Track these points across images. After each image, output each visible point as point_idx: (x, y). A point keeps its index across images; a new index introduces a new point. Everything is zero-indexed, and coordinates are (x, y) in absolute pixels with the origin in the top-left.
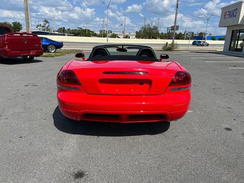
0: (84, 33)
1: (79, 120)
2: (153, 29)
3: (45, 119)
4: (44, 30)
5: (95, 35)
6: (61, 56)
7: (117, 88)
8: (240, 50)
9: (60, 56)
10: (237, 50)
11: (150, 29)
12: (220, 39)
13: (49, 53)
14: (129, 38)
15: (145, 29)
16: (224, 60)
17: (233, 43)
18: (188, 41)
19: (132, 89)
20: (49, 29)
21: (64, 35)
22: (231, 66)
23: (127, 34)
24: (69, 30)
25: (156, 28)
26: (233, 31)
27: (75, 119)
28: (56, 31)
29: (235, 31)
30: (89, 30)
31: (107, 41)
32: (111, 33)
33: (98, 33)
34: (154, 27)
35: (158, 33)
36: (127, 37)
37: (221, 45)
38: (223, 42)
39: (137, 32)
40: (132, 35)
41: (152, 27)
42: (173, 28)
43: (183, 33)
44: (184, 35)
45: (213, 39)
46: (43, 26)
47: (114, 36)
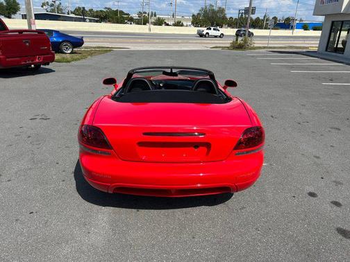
0: (115, 17)
1: (110, 192)
2: (218, 12)
3: (64, 181)
4: (53, 11)
5: (131, 20)
6: (81, 61)
7: (164, 153)
8: (342, 50)
9: (79, 59)
10: (337, 50)
11: (213, 11)
12: (315, 29)
13: (64, 55)
14: (182, 25)
15: (205, 12)
16: (317, 68)
17: (333, 34)
18: (268, 31)
19: (184, 154)
20: (61, 10)
21: (84, 20)
22: (325, 80)
23: (178, 18)
24: (91, 10)
25: (222, 10)
26: (333, 22)
27: (106, 191)
28: (72, 13)
29: (335, 23)
30: (122, 12)
31: (150, 30)
32: (155, 16)
33: (135, 16)
34: (220, 8)
35: (224, 18)
36: (178, 24)
37: (316, 37)
38: (318, 33)
39: (193, 15)
40: (187, 20)
41: (216, 8)
42: (247, 11)
43: (261, 18)
44: (263, 20)
45: (305, 27)
46: (52, 5)
47: (160, 22)
